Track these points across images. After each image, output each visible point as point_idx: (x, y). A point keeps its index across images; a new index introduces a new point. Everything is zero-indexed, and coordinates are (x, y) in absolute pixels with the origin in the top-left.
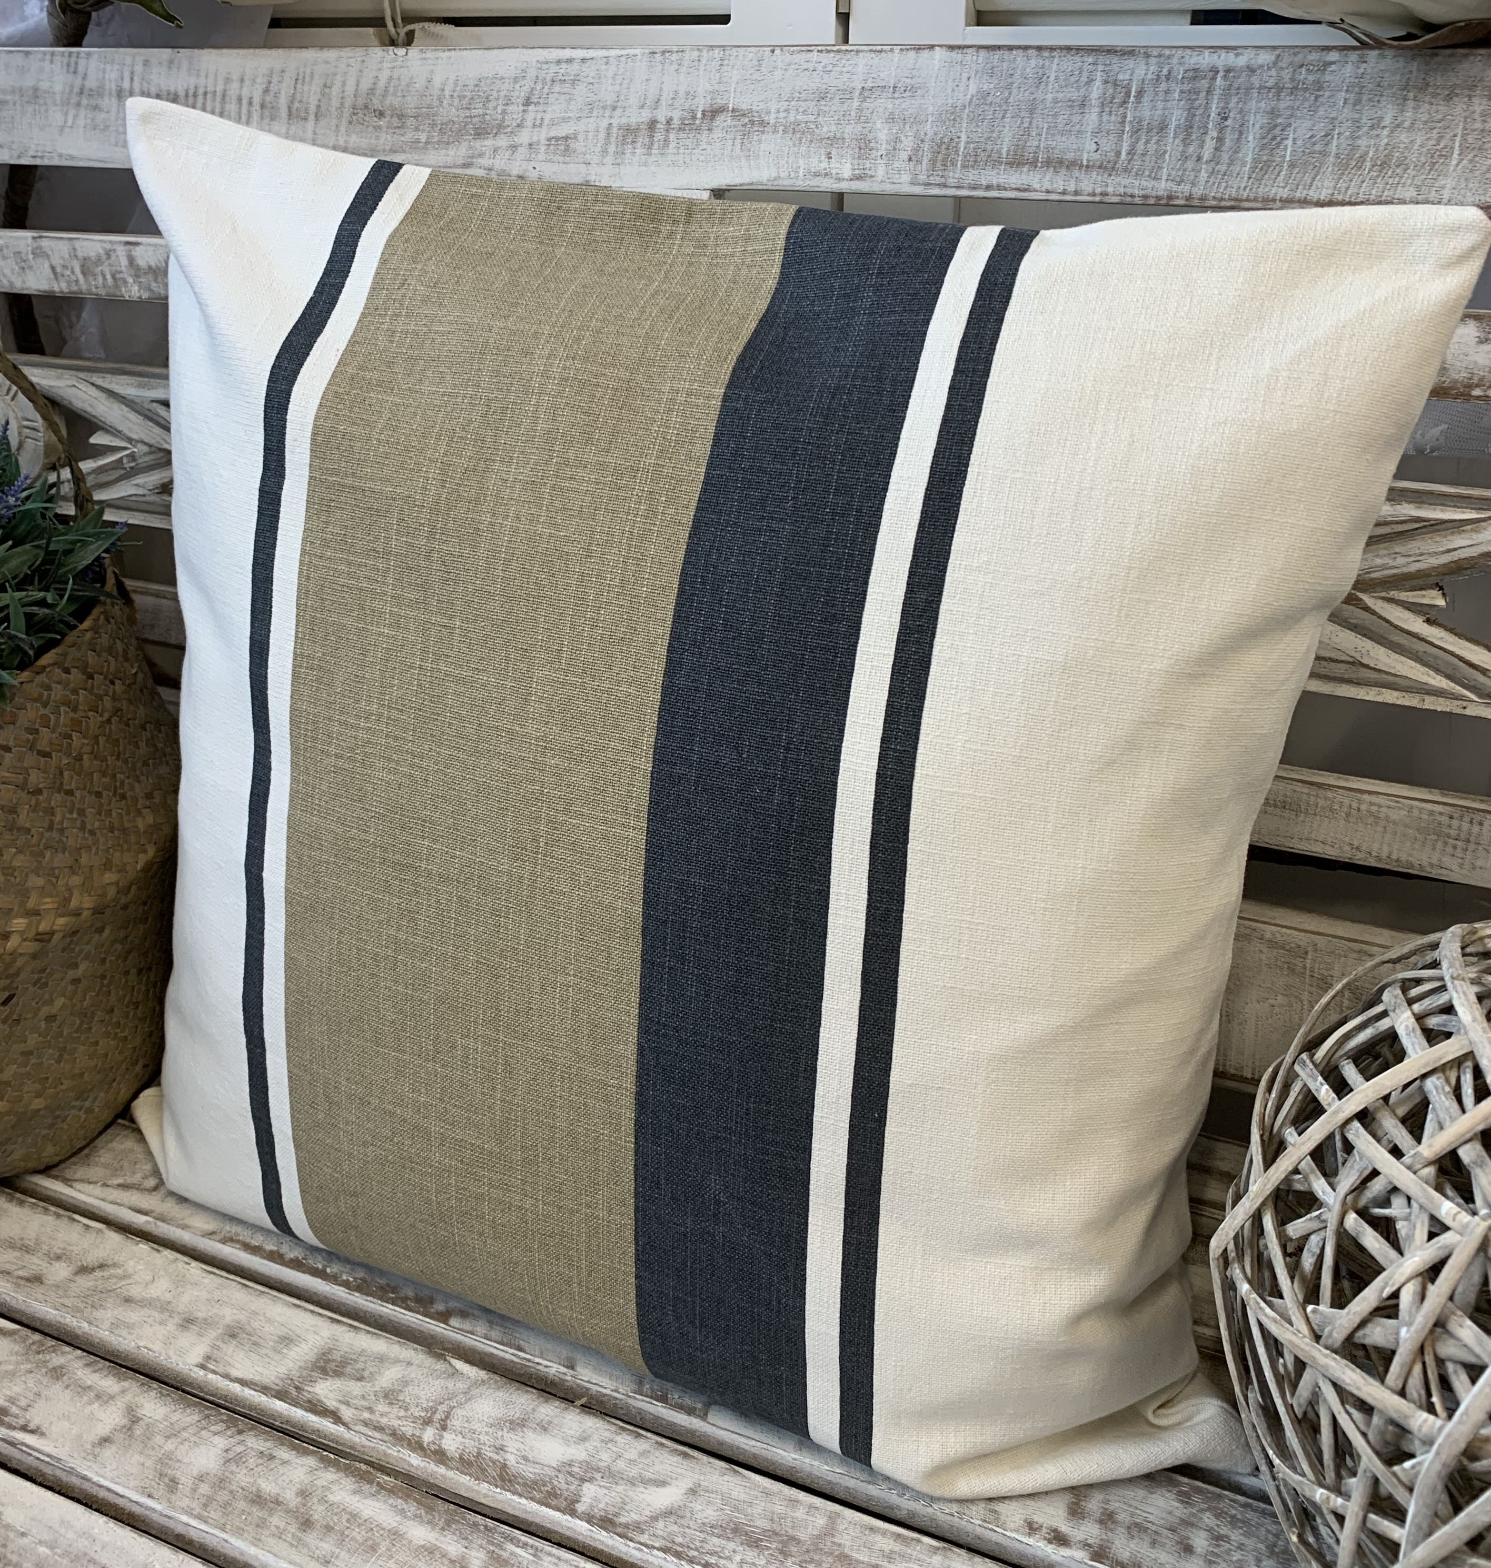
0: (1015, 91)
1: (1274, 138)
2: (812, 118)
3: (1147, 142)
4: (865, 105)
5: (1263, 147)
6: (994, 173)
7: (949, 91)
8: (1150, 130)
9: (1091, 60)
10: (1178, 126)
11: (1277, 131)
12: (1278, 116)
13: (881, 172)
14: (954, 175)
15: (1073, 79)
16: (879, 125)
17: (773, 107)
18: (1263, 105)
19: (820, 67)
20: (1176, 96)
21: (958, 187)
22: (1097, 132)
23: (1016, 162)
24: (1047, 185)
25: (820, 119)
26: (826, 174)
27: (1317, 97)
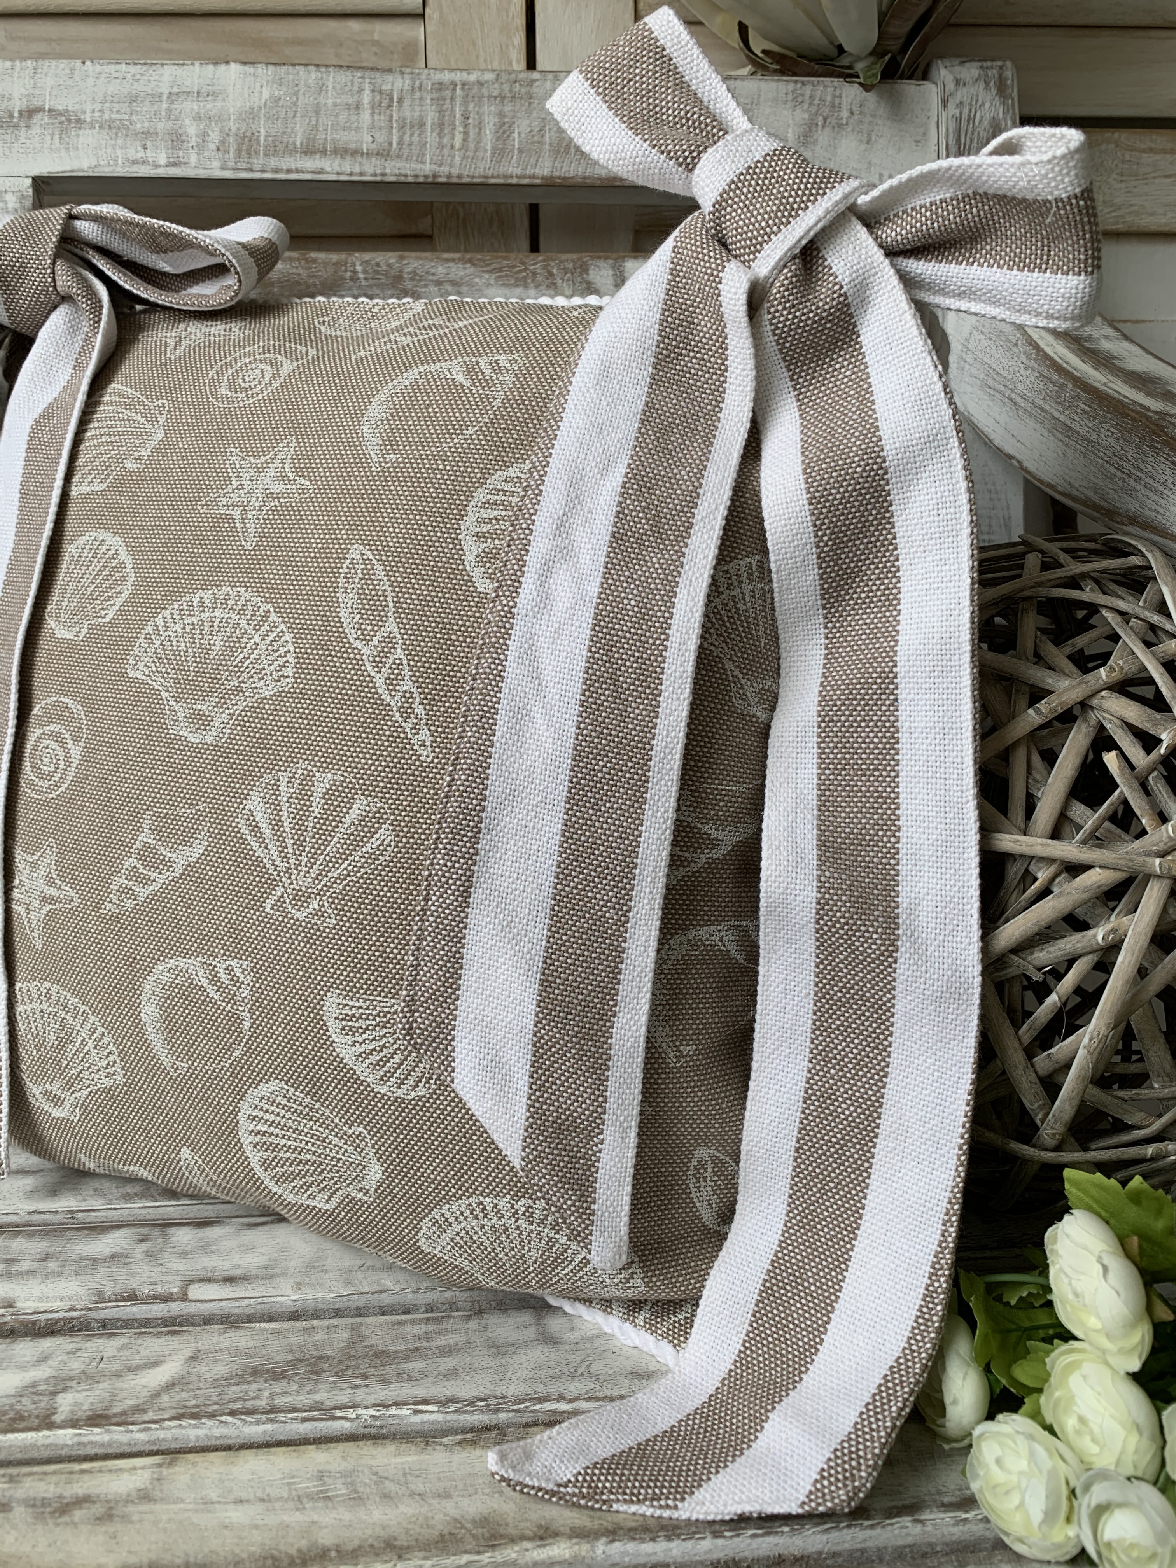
0: (301, 97)
1: (505, 132)
2: (126, 117)
3: (412, 135)
4: (174, 106)
5: (498, 139)
6: (292, 159)
7: (246, 95)
8: (412, 127)
9: (359, 75)
10: (433, 124)
11: (506, 127)
12: (505, 116)
13: (193, 159)
14: (258, 162)
15: (347, 89)
16: (187, 122)
17: (88, 108)
18: (493, 108)
19: (129, 76)
20: (428, 101)
21: (263, 171)
22: (372, 128)
23: (309, 151)
24: (337, 169)
25: (134, 117)
26: (144, 162)
27: (530, 104)
